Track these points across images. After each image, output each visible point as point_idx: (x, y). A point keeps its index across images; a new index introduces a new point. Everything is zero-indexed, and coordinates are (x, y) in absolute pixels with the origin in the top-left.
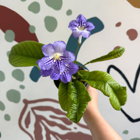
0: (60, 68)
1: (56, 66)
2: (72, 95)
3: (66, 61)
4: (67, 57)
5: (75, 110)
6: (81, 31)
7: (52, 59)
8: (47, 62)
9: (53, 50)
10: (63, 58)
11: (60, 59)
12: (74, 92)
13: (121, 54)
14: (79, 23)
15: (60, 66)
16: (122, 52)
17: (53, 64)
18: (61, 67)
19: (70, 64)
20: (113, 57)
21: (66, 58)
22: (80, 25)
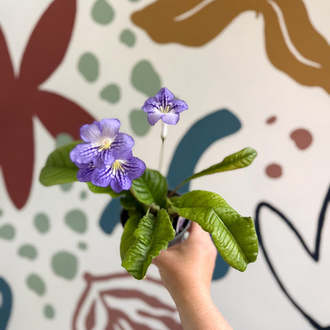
0: (106, 159)
1: (100, 156)
2: (140, 229)
3: (117, 149)
4: (121, 142)
5: (141, 255)
6: (162, 114)
7: (95, 148)
8: (85, 151)
9: (97, 132)
10: (113, 145)
11: (110, 147)
12: (146, 224)
13: (250, 162)
14: (161, 102)
15: (106, 156)
16: (251, 156)
17: (96, 154)
18: (108, 158)
19: (129, 160)
20: (233, 166)
21: (119, 144)
22: (162, 105)
